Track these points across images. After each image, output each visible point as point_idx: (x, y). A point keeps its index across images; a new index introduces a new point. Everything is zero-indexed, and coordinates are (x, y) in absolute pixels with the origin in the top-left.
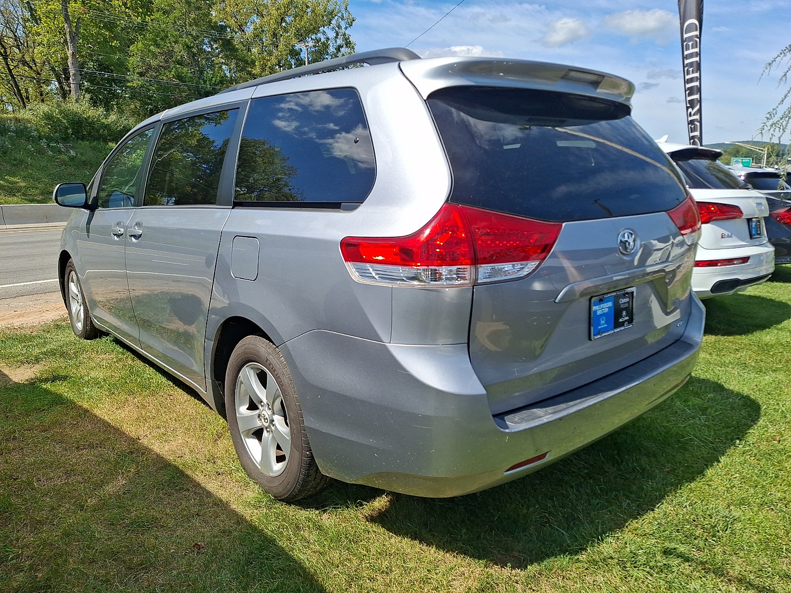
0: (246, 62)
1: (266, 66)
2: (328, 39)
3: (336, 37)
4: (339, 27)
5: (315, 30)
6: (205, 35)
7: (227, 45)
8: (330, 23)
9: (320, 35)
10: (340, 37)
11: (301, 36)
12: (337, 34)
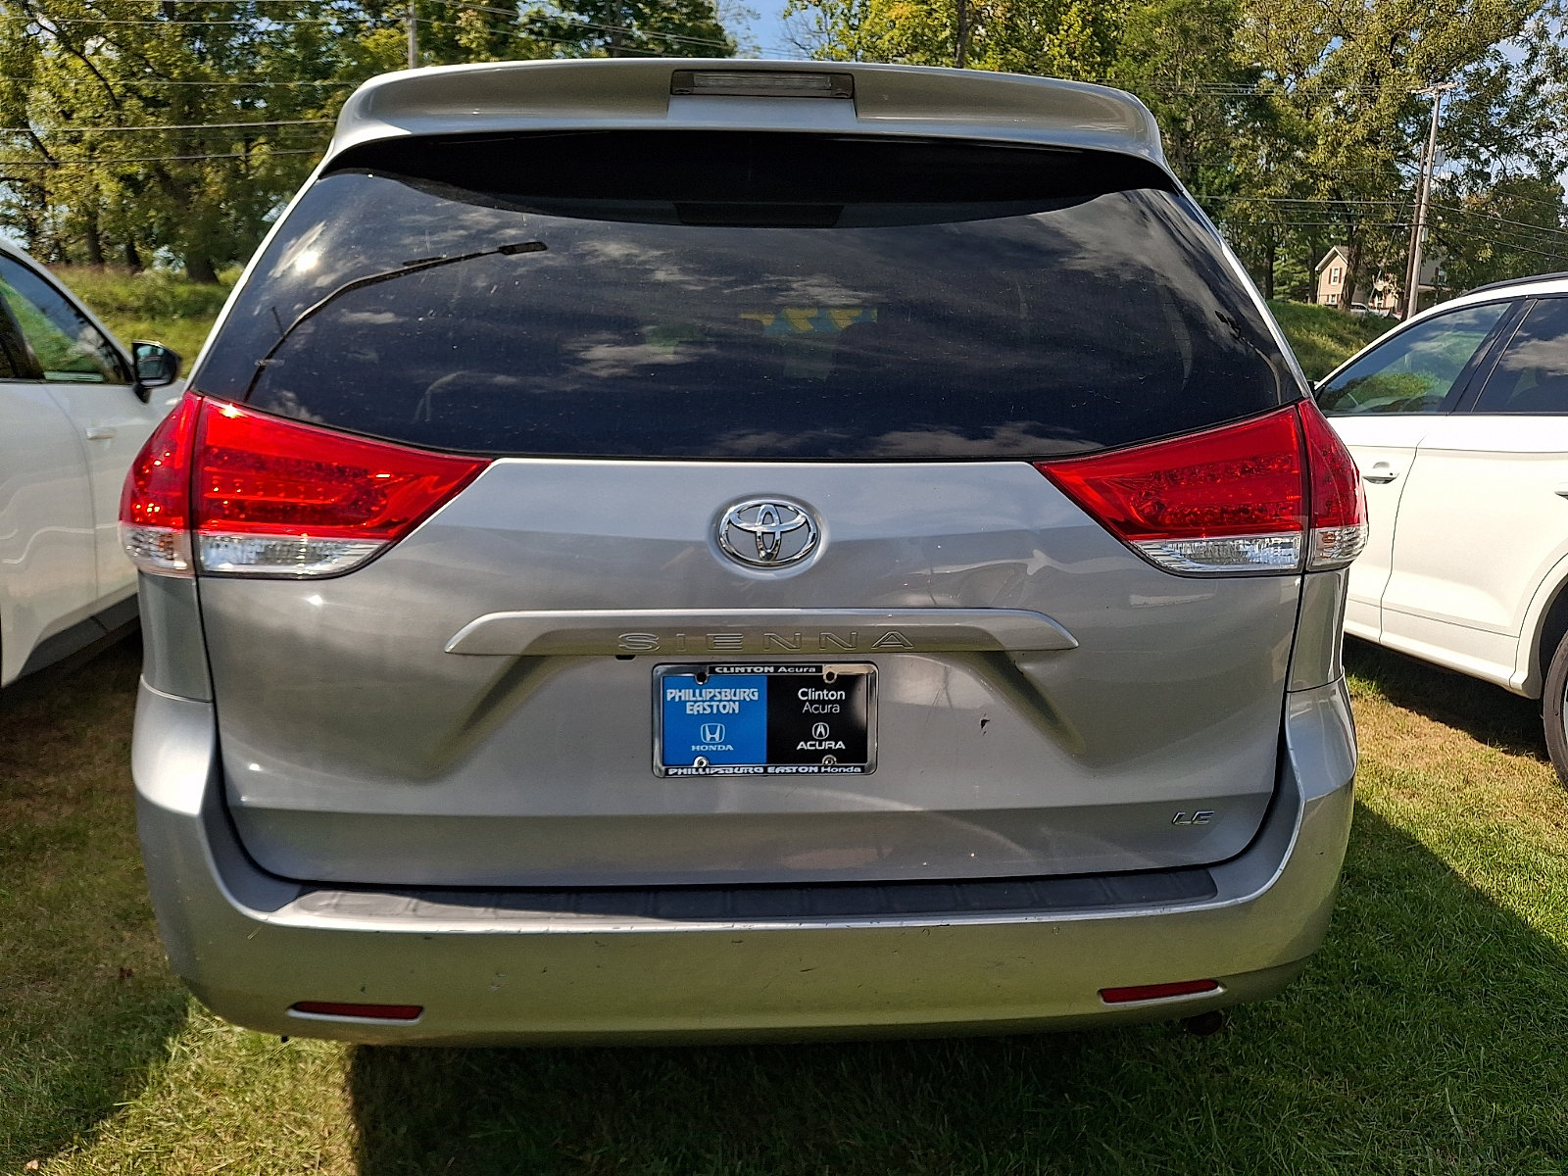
0: (1294, 140)
1: (1340, 144)
2: (1506, 68)
3: (1530, 62)
4: (1543, 34)
5: (1477, 51)
6: (1213, 93)
7: (1260, 107)
8: (1517, 28)
9: (1488, 63)
10: (1542, 59)
11: (1435, 71)
12: (1534, 52)
